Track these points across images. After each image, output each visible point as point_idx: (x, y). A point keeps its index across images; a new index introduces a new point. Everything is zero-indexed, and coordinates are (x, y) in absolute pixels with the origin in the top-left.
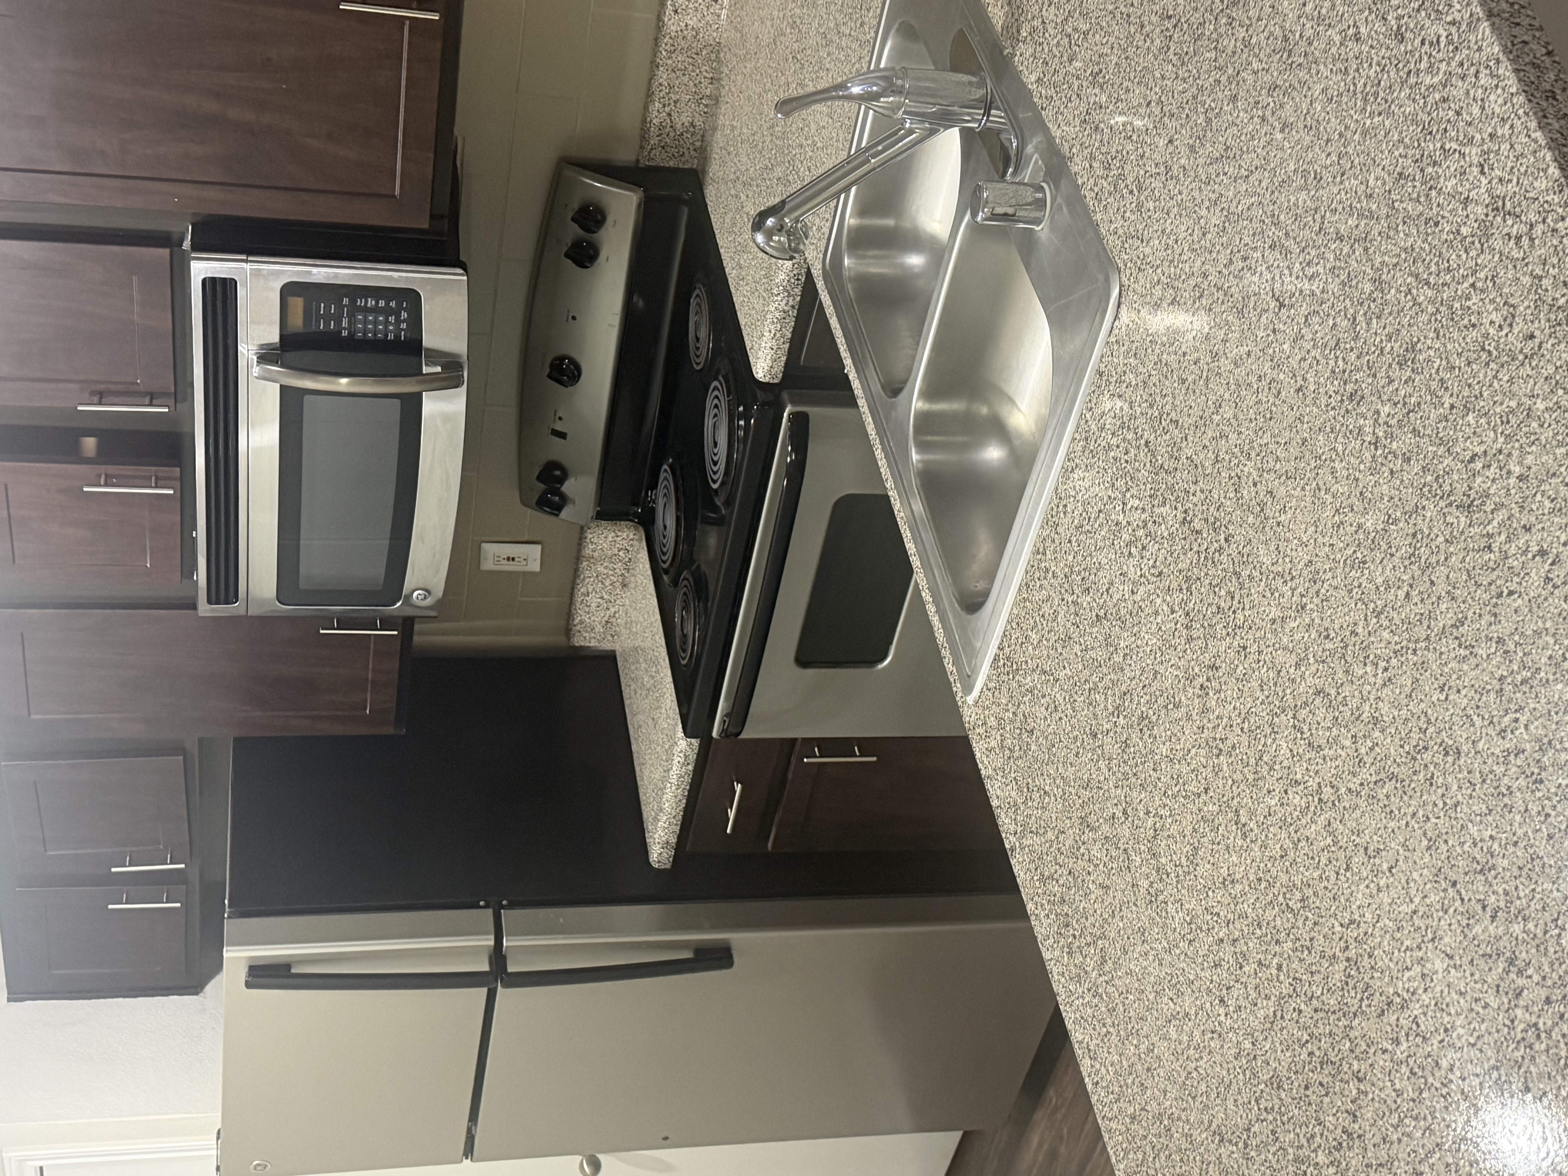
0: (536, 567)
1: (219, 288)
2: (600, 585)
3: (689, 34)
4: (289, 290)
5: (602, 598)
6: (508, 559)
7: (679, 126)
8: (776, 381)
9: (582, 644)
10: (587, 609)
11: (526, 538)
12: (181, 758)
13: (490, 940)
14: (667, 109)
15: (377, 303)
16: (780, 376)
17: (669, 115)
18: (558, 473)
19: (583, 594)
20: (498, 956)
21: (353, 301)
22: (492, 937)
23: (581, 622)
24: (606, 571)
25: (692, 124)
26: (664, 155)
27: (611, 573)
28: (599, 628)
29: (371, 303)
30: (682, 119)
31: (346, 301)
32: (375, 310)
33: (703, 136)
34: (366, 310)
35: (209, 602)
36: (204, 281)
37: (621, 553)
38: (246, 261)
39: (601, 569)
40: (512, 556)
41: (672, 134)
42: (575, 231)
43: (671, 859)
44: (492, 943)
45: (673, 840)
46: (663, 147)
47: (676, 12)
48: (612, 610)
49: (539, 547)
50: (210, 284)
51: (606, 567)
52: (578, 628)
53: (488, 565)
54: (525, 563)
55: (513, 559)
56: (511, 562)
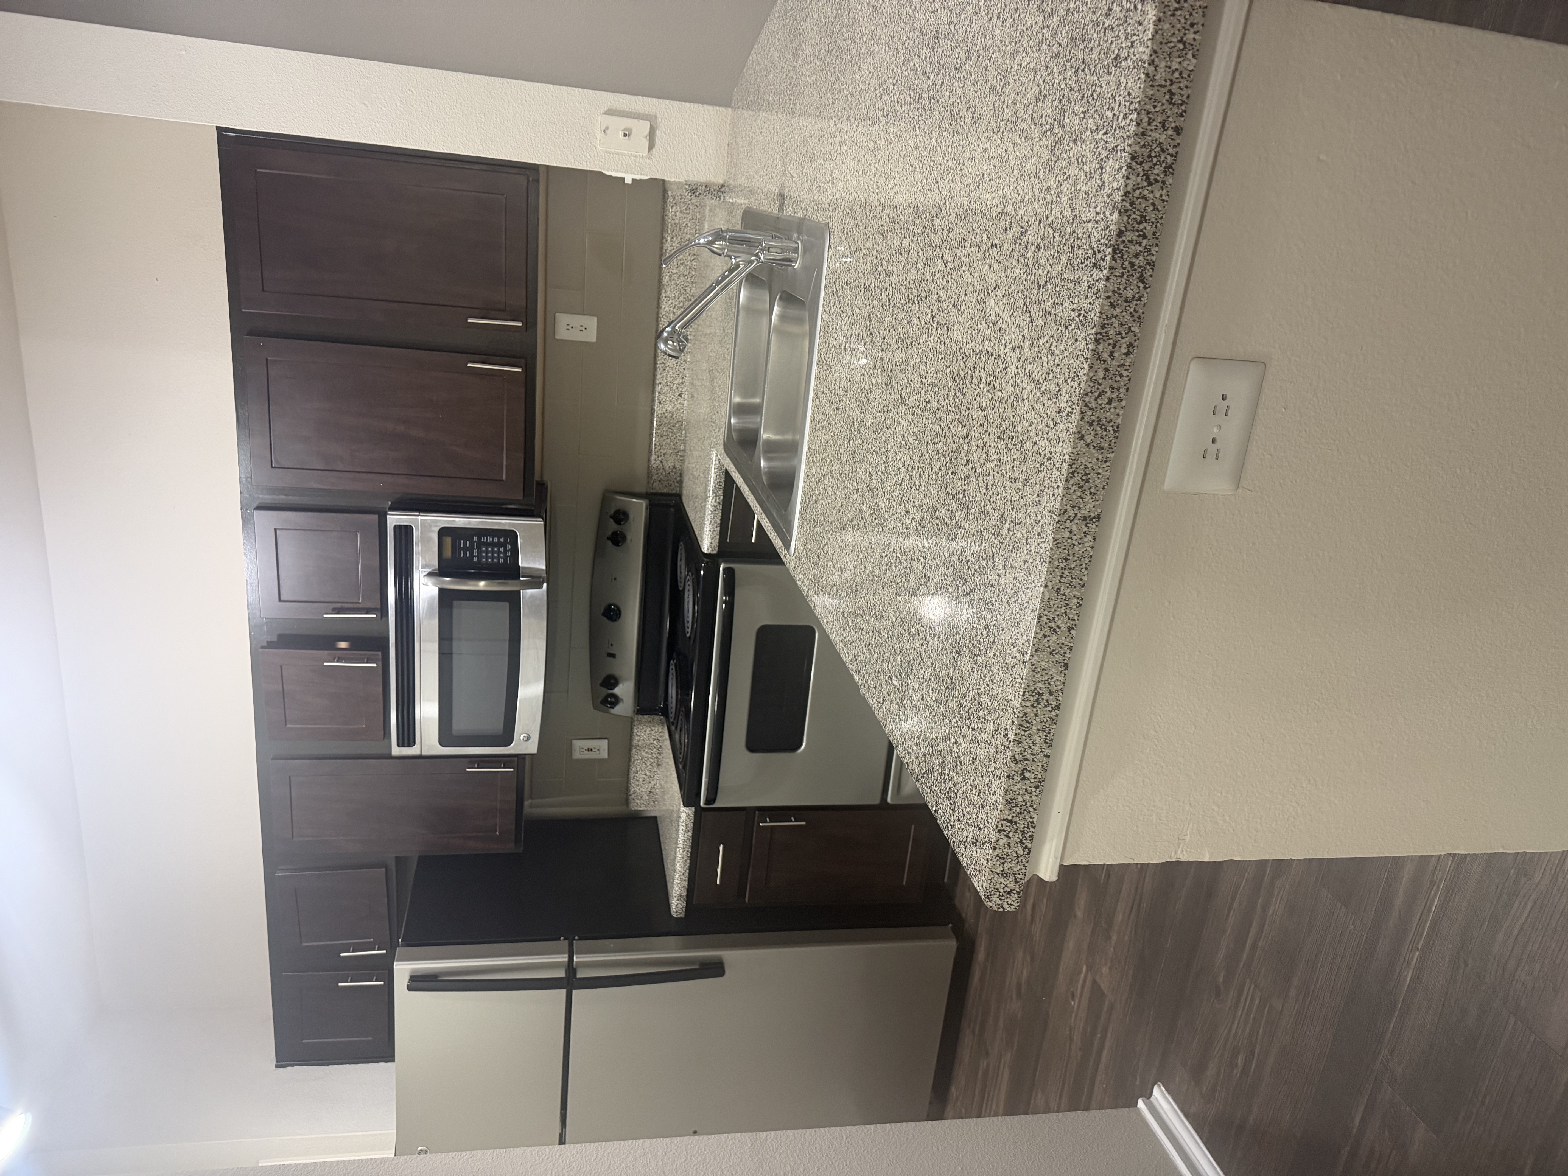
0: (605, 755)
1: (403, 531)
2: (644, 765)
3: (668, 415)
4: (444, 532)
5: (646, 774)
6: (588, 750)
7: (667, 468)
8: (715, 552)
9: (636, 808)
10: (637, 783)
11: (598, 736)
12: (384, 869)
13: (565, 957)
14: (660, 459)
15: (493, 539)
16: (717, 549)
17: (661, 462)
18: (612, 681)
19: (634, 772)
20: (571, 968)
21: (479, 539)
22: (567, 956)
23: (635, 792)
24: (646, 755)
25: (674, 467)
26: (661, 486)
27: (650, 756)
28: (646, 797)
29: (490, 539)
30: (669, 464)
31: (475, 539)
32: (492, 544)
33: (681, 474)
34: (487, 544)
35: (398, 745)
36: (395, 527)
37: (655, 742)
38: (419, 515)
39: (643, 754)
40: (590, 748)
41: (664, 473)
42: (612, 526)
44: (566, 959)
46: (660, 481)
47: (660, 403)
48: (653, 783)
49: (606, 741)
50: (398, 529)
51: (647, 753)
52: (633, 797)
53: (577, 755)
54: (598, 752)
55: (591, 750)
56: (590, 752)
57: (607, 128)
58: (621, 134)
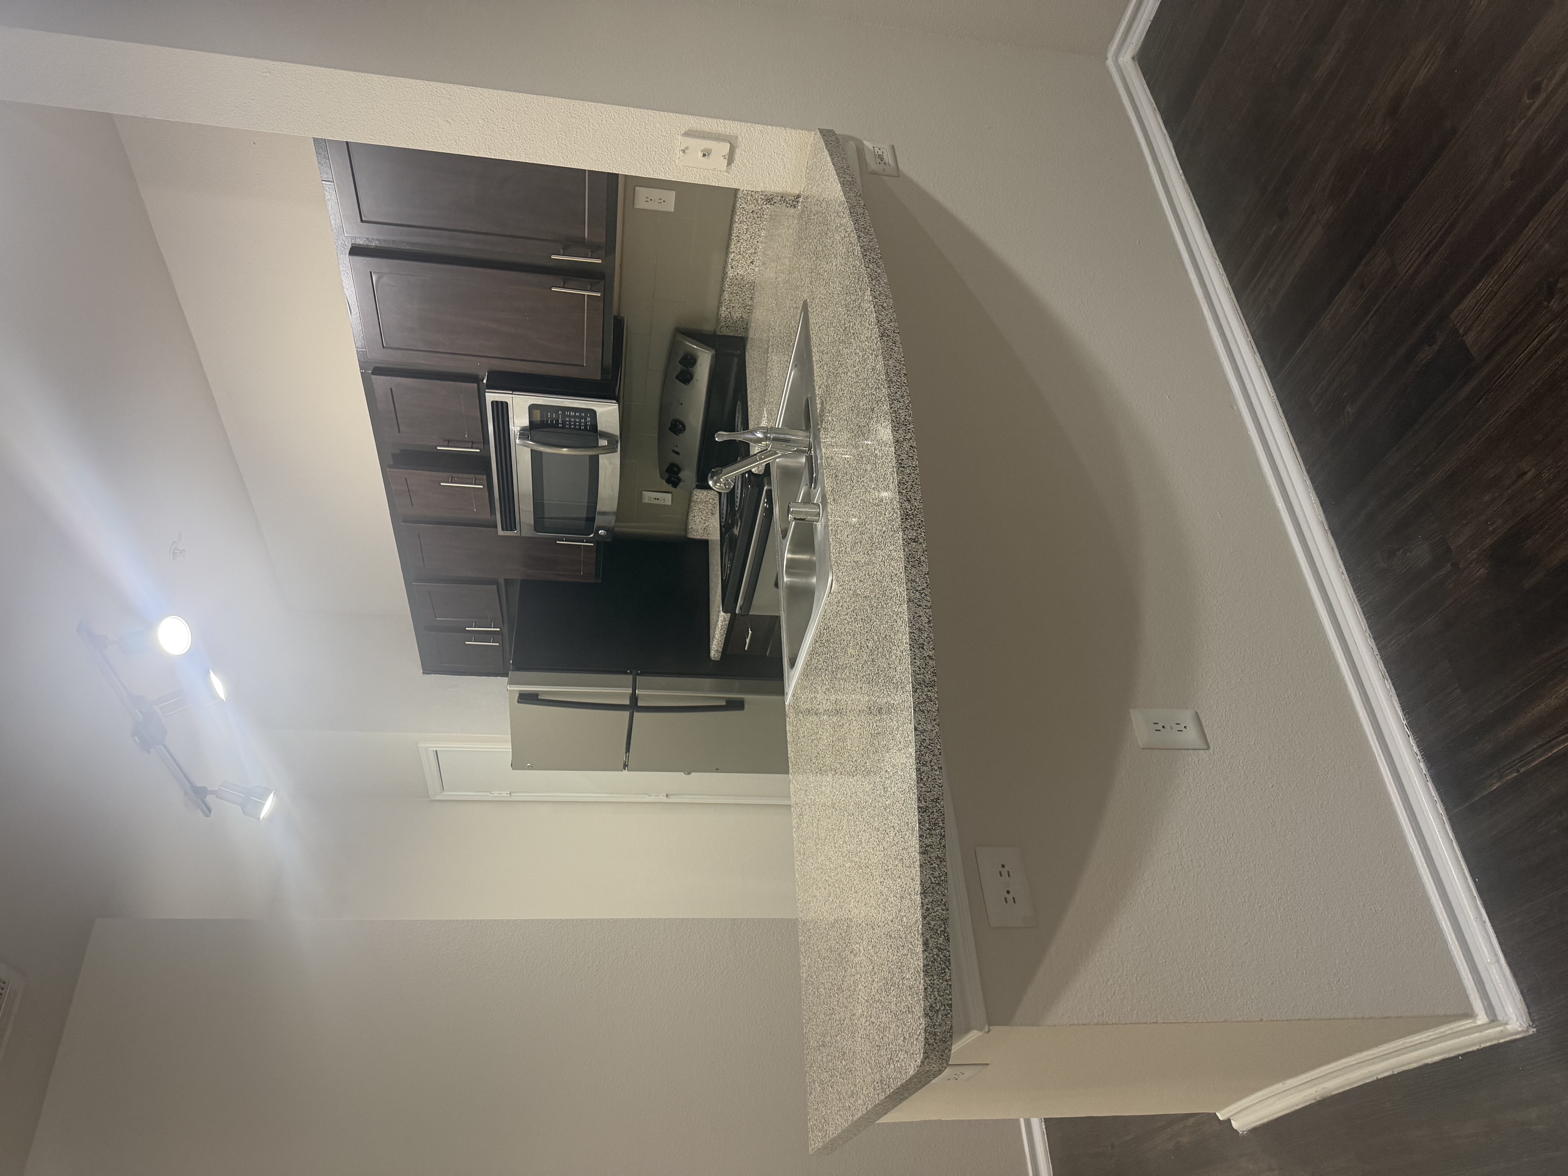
0: (669, 503)
1: (500, 406)
2: (701, 513)
3: (739, 278)
4: (532, 408)
5: (702, 518)
6: (655, 499)
7: (735, 317)
9: (693, 537)
10: (695, 523)
11: (664, 490)
14: (729, 310)
15: (575, 414)
17: (730, 313)
18: (676, 469)
19: (692, 516)
20: (634, 698)
21: (564, 413)
22: (631, 689)
23: (692, 528)
24: (703, 508)
25: (742, 317)
26: (728, 330)
27: (706, 508)
28: (700, 531)
29: (572, 414)
30: (737, 315)
31: (560, 412)
32: (575, 417)
33: (747, 323)
34: (570, 416)
35: (503, 529)
36: (492, 402)
37: (711, 500)
38: (512, 394)
39: (700, 506)
40: (657, 498)
41: (731, 321)
42: (681, 367)
43: (720, 657)
44: (631, 692)
45: (720, 650)
46: (727, 327)
47: (732, 268)
48: (707, 524)
49: (670, 495)
50: (495, 404)
51: (703, 506)
52: (690, 530)
53: (646, 500)
54: (663, 501)
55: (658, 499)
56: (657, 500)
57: (687, 148)
58: (700, 154)
